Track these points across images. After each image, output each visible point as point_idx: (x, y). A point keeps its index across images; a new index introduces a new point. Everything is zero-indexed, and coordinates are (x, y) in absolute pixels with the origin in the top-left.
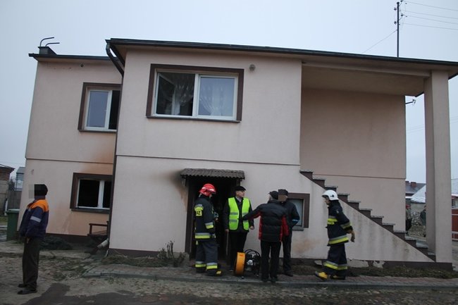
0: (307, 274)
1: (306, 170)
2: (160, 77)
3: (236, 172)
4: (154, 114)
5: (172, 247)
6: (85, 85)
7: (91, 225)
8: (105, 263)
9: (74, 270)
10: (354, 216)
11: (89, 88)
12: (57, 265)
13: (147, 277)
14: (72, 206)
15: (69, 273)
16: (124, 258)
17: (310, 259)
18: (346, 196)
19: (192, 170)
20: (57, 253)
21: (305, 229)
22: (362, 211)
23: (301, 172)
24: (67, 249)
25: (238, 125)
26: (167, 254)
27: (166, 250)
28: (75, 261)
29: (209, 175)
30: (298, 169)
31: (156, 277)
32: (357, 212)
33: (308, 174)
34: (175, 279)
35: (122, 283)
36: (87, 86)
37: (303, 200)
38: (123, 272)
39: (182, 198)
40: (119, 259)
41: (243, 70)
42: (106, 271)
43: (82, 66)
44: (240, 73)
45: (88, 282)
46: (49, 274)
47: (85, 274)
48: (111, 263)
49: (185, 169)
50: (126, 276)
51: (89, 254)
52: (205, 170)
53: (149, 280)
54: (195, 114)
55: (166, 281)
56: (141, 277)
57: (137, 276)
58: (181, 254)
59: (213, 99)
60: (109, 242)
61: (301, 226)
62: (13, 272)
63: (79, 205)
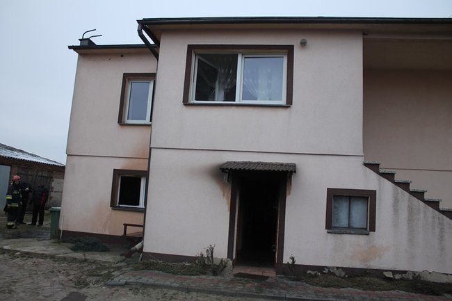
0: (374, 290)
1: (371, 162)
2: (199, 60)
3: (287, 165)
4: (192, 100)
5: (212, 253)
6: (125, 75)
7: (126, 225)
8: (136, 269)
9: (101, 275)
10: (434, 218)
11: (129, 80)
12: (85, 269)
13: (178, 289)
14: (113, 205)
15: (94, 279)
16: (158, 264)
17: (377, 270)
18: (422, 193)
19: (235, 162)
20: (90, 256)
21: (372, 233)
22: (444, 212)
23: (365, 165)
24: (102, 251)
25: (288, 110)
26: (206, 260)
27: (205, 255)
28: (107, 265)
29: (253, 168)
30: (361, 160)
31: (188, 289)
32: (437, 212)
33: (374, 167)
34: (210, 292)
35: (148, 295)
36: (127, 77)
37: (368, 198)
38: (151, 281)
39: (224, 195)
40: (152, 264)
41: (293, 46)
42: (132, 280)
43: (122, 56)
44: (289, 50)
45: (109, 292)
46: (71, 280)
47: (109, 282)
48: (143, 269)
49: (227, 162)
50: (154, 286)
51: (124, 257)
52: (250, 163)
53: (180, 292)
54: (238, 100)
55: (200, 294)
56: (171, 288)
57: (166, 287)
58: (222, 261)
59: (259, 81)
60: (143, 244)
61: (366, 229)
62: (35, 276)
63: (119, 204)
